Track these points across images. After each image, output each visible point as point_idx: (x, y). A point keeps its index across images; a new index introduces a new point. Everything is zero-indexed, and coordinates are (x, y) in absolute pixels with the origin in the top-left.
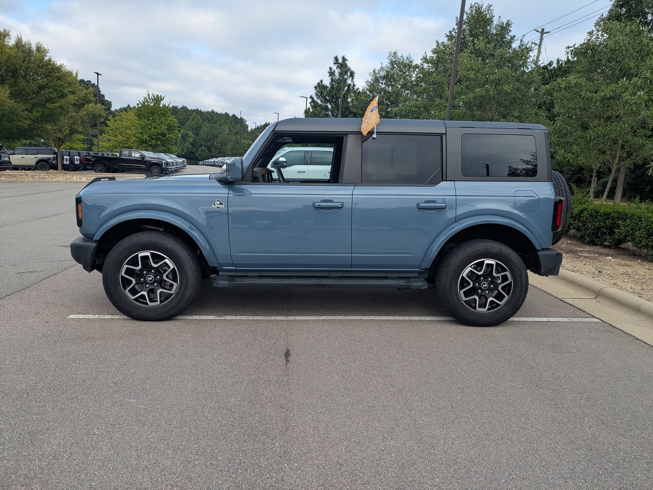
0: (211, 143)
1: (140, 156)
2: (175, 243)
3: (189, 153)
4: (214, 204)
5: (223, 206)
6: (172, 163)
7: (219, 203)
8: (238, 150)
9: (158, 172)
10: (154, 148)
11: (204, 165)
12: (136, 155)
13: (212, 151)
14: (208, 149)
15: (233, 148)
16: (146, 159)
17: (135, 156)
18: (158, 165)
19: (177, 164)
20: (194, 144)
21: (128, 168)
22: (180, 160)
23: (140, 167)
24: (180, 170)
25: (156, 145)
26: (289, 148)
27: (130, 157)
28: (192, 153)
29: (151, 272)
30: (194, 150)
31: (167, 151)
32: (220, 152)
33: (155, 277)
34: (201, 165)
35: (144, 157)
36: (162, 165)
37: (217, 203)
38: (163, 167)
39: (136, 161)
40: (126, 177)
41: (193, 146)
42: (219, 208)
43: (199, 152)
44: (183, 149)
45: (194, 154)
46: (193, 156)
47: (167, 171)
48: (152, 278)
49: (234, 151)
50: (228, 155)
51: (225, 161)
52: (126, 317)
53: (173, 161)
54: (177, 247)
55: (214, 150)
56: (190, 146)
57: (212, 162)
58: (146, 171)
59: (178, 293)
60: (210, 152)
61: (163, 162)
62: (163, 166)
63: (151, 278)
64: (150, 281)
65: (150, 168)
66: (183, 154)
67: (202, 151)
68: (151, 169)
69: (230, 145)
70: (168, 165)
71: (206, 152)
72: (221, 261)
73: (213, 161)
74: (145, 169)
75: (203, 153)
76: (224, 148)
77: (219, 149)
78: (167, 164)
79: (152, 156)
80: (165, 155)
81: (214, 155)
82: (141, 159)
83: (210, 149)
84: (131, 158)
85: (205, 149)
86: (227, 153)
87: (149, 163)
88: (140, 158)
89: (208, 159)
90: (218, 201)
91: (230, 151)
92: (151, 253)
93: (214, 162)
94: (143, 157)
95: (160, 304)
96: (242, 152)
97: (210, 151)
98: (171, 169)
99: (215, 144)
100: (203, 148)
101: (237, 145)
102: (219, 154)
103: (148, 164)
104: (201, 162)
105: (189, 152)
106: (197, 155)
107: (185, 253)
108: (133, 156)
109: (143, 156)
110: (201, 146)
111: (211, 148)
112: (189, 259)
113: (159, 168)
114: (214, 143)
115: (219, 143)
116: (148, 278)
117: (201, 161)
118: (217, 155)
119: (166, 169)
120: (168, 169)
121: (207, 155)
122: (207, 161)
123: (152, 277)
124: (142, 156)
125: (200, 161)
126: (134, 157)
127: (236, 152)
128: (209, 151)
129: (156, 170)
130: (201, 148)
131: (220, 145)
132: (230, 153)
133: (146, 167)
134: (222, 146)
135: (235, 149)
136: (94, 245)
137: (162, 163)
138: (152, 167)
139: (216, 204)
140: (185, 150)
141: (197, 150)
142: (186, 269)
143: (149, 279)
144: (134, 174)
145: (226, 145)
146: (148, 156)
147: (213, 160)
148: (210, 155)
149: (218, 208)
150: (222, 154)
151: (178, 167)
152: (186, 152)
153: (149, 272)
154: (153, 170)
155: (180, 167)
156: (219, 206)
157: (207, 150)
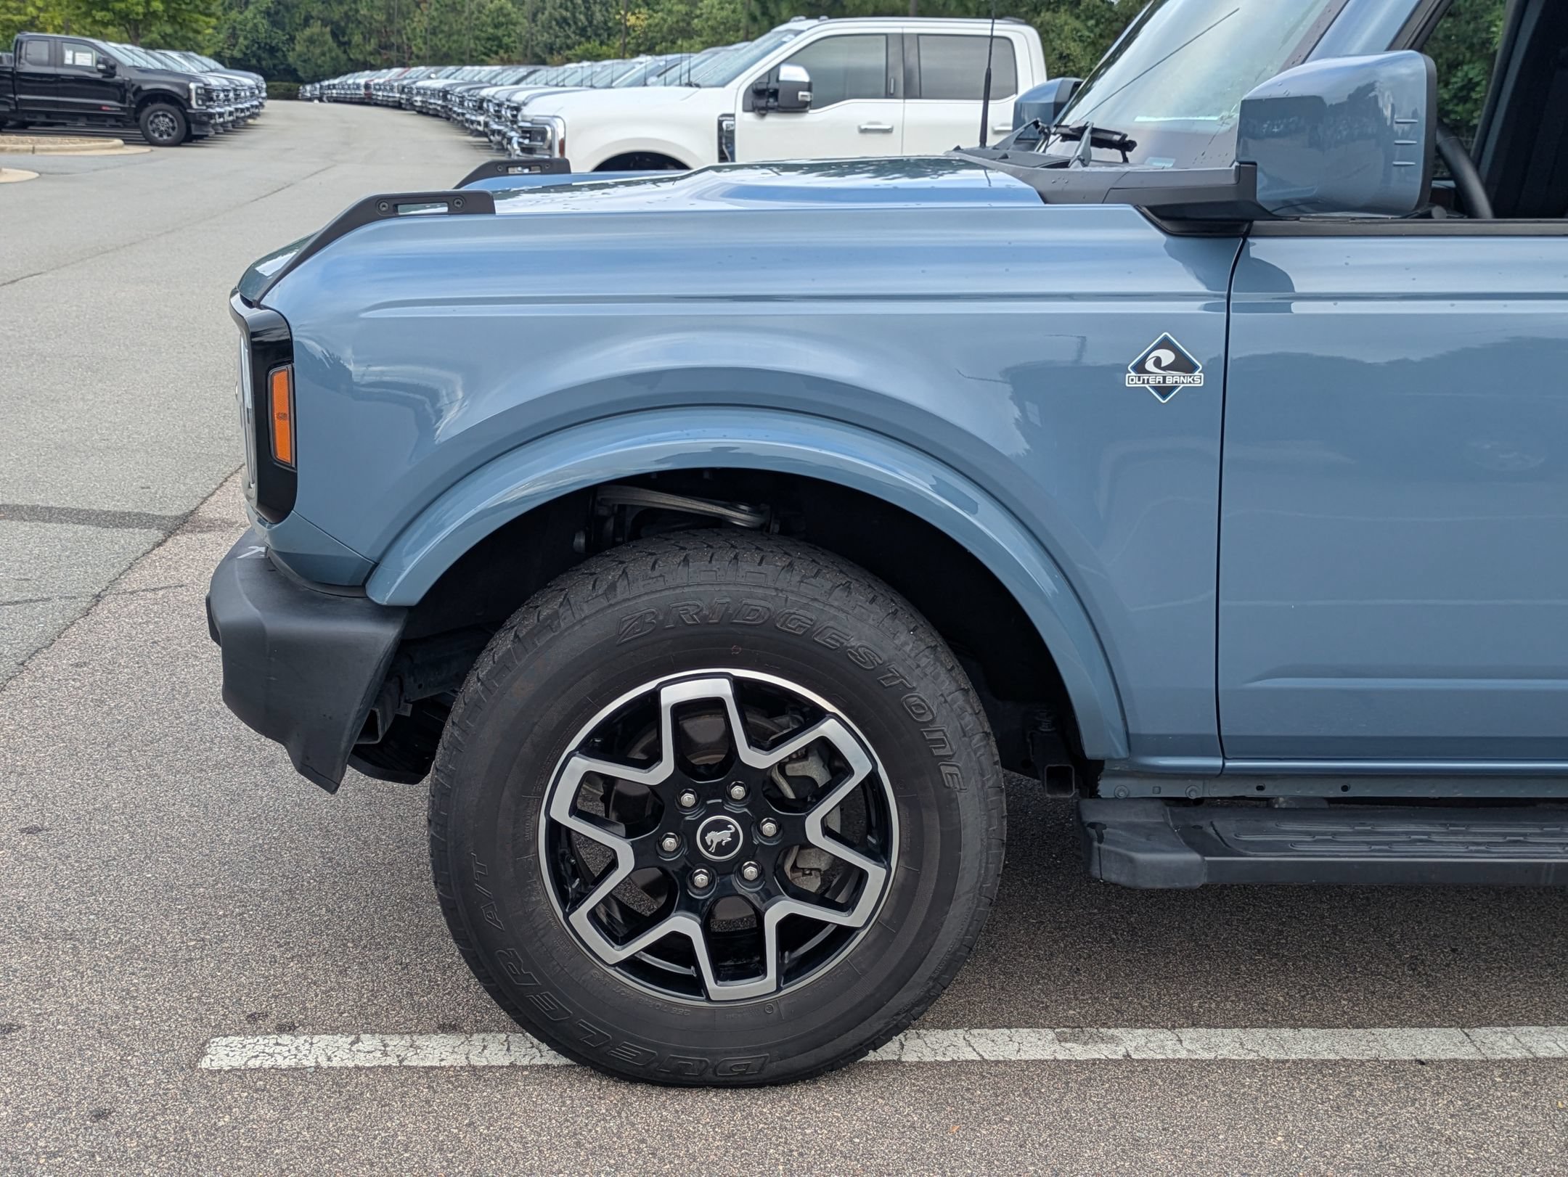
0: (346, 8)
1: (98, 62)
2: (887, 622)
3: (260, 52)
4: (1140, 368)
5: (1197, 379)
6: (224, 91)
7: (1167, 357)
8: (455, 37)
9: (173, 128)
10: (136, 29)
11: (321, 100)
12: (81, 59)
13: (349, 43)
14: (334, 35)
15: (434, 28)
16: (121, 76)
17: (78, 63)
18: (173, 100)
19: (237, 96)
20: (277, 13)
21: (48, 115)
22: (248, 80)
23: (99, 107)
24: (250, 121)
25: (145, 15)
26: (814, 22)
27: (55, 66)
28: (272, 50)
29: (728, 797)
30: (280, 37)
31: (186, 44)
32: (386, 47)
33: (752, 825)
34: (310, 100)
35: (113, 67)
36: (189, 99)
37: (1158, 362)
38: (190, 107)
39: (80, 83)
40: (49, 150)
41: (274, 24)
42: (1172, 389)
43: (298, 48)
44: (234, 35)
45: (279, 54)
46: (276, 62)
47: (206, 124)
48: (735, 836)
49: (441, 42)
50: (418, 57)
51: (420, 84)
52: (549, 1057)
53: (226, 82)
54: (899, 648)
55: (357, 38)
56: (264, 24)
57: (358, 87)
58: (125, 126)
59: (886, 926)
60: (345, 45)
61: (192, 86)
62: (193, 103)
63: (724, 836)
64: (721, 849)
65: (139, 110)
66: (237, 54)
67: (311, 41)
68: (143, 115)
69: (425, 20)
70: (211, 99)
71: (326, 48)
72: (1144, 725)
73: (362, 81)
74: (117, 118)
75: (318, 51)
76: (399, 32)
77: (379, 32)
78: (208, 94)
79: (143, 64)
80: (187, 58)
81: (361, 57)
82: (99, 76)
83: (344, 34)
84: (60, 71)
85: (323, 34)
86: (414, 49)
87: (135, 94)
88: (100, 71)
89: (336, 74)
90: (1166, 344)
91: (425, 43)
92: (738, 684)
93: (367, 86)
94: (110, 68)
95: (779, 989)
96: (472, 45)
97: (345, 43)
98: (221, 115)
99: (364, 12)
100: (315, 28)
101: (451, 17)
102: (380, 54)
103: (130, 95)
104: (308, 87)
105: (259, 48)
106: (291, 58)
107: (947, 685)
108: (68, 61)
109: (111, 63)
110: (307, 22)
111: (348, 31)
112: (969, 719)
113: (178, 113)
114: (357, 11)
115: (380, 9)
116: (708, 838)
117: (312, 82)
118: (371, 59)
119: (205, 119)
120: (211, 116)
121: (332, 59)
122: (336, 81)
123: (735, 825)
124: (105, 62)
125: (304, 82)
126: (73, 66)
127: (450, 48)
128: (340, 44)
129: (164, 123)
130: (308, 32)
131: (381, 17)
132: (425, 51)
133: (123, 109)
134: (390, 20)
135: (442, 31)
136: (387, 634)
137: (189, 90)
138: (148, 110)
139: (1149, 365)
140: (246, 38)
141: (292, 39)
142: (948, 781)
143: (714, 837)
144: (77, 139)
145: (406, 16)
146: (128, 62)
147: (362, 78)
148: (343, 57)
149: (1164, 391)
150: (393, 54)
151: (242, 110)
152: (247, 48)
153: (714, 797)
154: (152, 122)
155: (248, 109)
156: (1169, 382)
157: (329, 38)
